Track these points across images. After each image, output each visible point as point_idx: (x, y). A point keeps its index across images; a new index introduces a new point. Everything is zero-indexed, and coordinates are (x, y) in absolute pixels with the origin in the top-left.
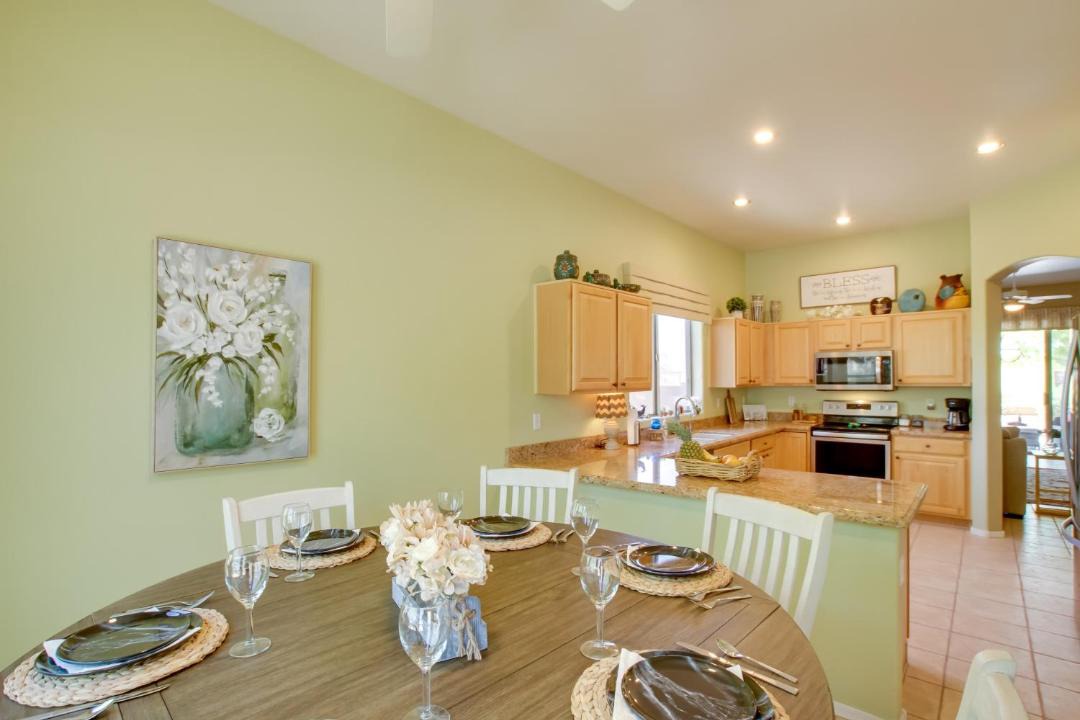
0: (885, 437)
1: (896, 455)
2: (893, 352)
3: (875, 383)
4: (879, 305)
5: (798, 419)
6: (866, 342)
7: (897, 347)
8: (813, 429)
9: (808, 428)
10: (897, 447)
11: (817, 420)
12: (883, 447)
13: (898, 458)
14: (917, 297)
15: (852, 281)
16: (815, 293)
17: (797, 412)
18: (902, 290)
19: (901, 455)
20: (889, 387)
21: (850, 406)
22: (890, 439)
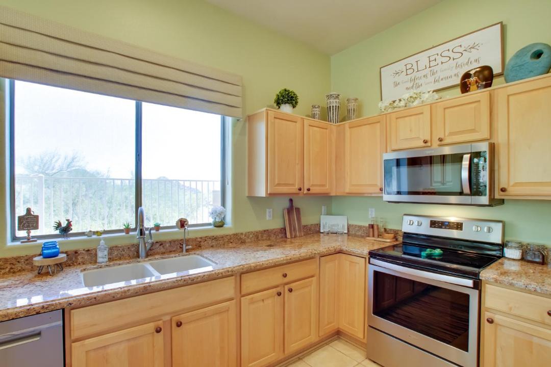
0: (470, 283)
1: (486, 315)
2: (492, 147)
3: (461, 193)
4: (473, 79)
5: (373, 236)
6: (451, 134)
7: (500, 139)
8: (373, 255)
9: (366, 252)
10: (488, 302)
11: (395, 238)
12: (467, 297)
13: (491, 321)
14: (538, 55)
15: (440, 60)
16: (396, 84)
17: (372, 226)
18: (511, 53)
19: (497, 318)
20: (484, 200)
21: (434, 224)
22: (477, 285)
